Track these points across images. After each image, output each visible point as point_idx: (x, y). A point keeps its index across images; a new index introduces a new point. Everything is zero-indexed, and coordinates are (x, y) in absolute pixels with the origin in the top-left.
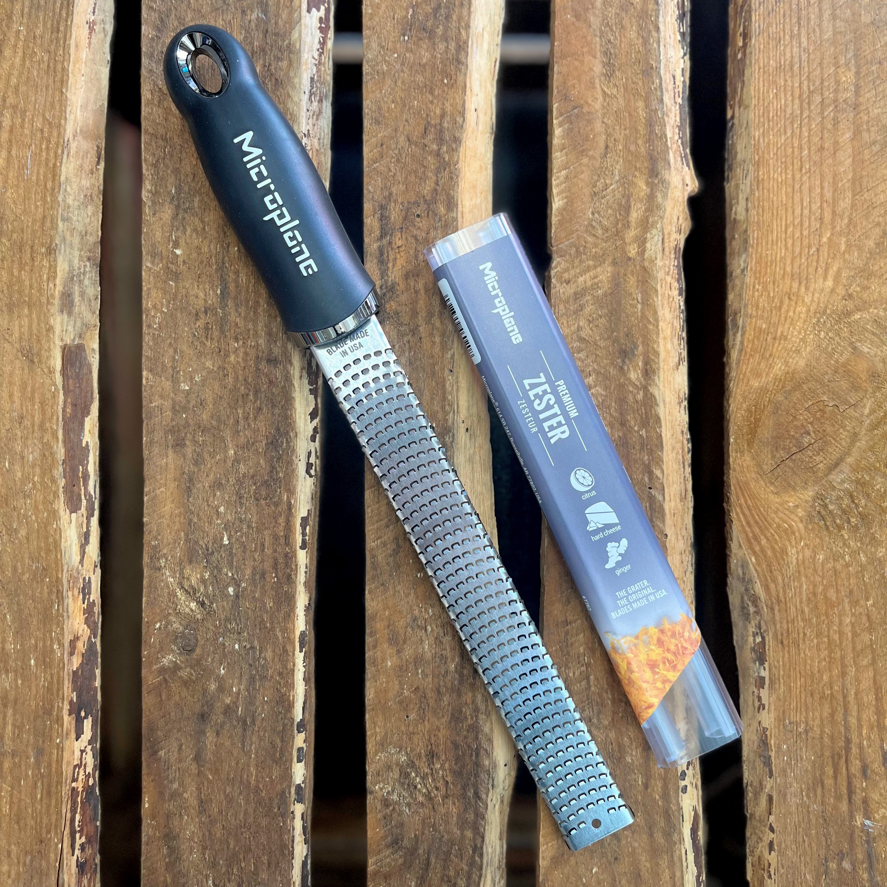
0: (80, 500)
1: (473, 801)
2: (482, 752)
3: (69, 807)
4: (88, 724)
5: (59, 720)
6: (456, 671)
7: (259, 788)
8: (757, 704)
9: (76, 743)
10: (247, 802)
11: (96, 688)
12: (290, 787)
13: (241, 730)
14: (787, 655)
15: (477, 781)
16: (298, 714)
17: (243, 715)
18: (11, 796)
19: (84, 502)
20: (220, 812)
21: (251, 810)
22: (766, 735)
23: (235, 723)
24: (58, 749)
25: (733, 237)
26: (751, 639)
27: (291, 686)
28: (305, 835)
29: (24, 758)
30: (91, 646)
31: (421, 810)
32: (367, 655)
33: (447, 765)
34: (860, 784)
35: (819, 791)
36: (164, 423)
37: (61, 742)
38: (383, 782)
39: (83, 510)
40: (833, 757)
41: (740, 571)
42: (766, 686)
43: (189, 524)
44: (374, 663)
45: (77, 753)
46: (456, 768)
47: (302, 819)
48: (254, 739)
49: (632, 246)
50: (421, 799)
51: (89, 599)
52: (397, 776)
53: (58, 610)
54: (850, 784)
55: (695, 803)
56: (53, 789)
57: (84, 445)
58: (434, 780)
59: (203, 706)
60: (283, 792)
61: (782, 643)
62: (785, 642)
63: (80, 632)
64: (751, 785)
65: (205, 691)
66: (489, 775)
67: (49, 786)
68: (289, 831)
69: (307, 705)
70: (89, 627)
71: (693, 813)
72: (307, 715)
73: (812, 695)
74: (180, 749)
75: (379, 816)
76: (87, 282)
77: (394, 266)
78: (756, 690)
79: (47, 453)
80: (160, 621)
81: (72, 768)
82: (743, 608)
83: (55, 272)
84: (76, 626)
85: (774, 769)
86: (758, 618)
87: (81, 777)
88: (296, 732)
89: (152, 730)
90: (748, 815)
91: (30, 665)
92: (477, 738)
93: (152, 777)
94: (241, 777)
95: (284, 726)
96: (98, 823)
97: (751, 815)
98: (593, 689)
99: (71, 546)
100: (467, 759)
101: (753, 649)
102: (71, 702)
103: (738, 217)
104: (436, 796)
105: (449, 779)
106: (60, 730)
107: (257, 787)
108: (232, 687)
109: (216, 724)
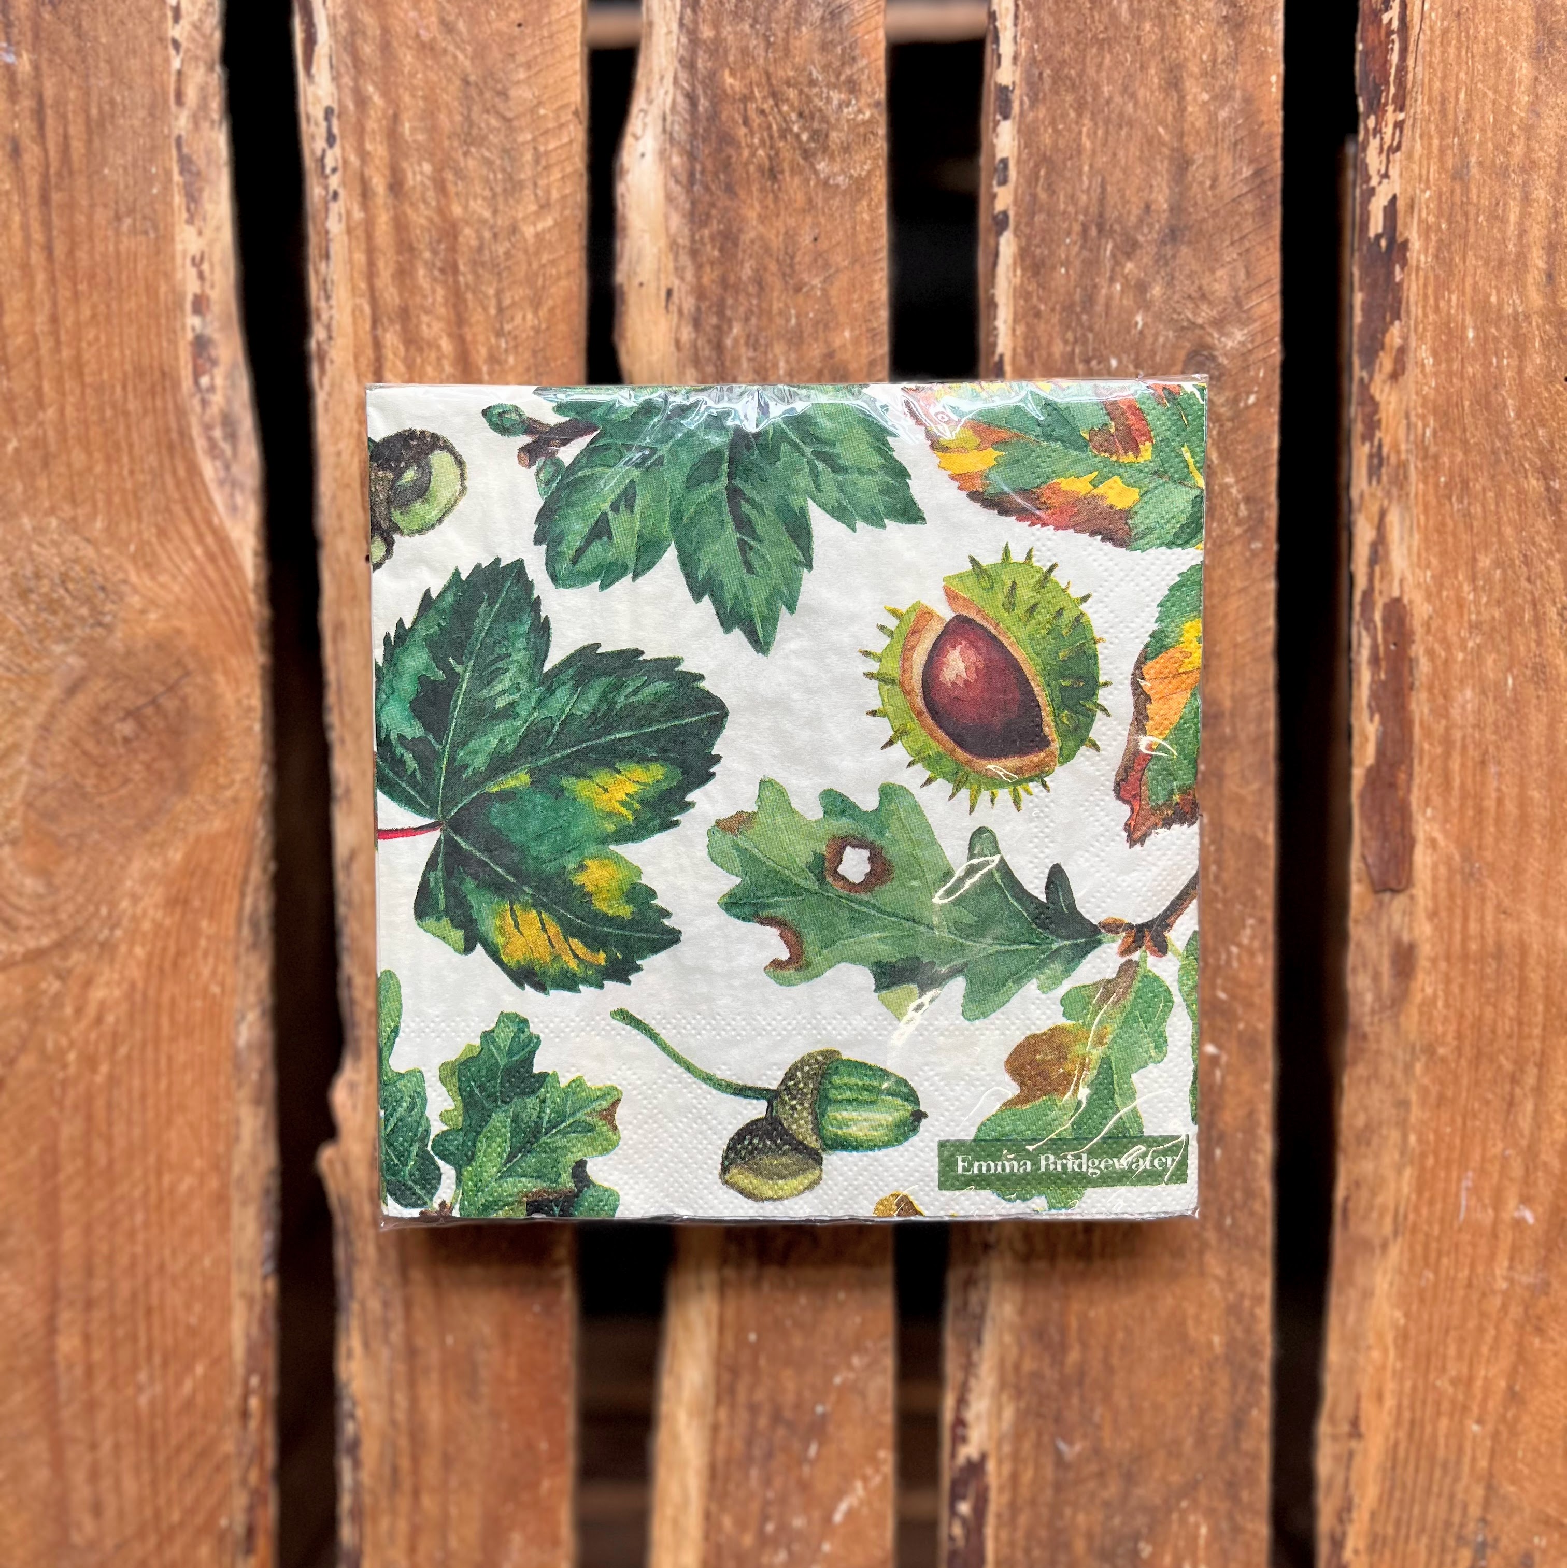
0: (1385, 620)
1: (700, 91)
2: (683, 178)
3: (1410, 76)
4: (1376, 225)
5: (1426, 231)
6: (730, 321)
7: (1076, 110)
8: (205, 267)
9: (1397, 191)
10: (1097, 87)
11: (1361, 289)
12: (1022, 113)
13: (1107, 215)
14: (155, 351)
15: (693, 126)
16: (1007, 245)
17: (1103, 241)
18: (1511, 95)
19: (1378, 616)
20: (1143, 68)
21: (1091, 71)
22: (188, 210)
23: (1117, 227)
24: (1428, 180)
25: (262, 1074)
26: (219, 381)
27: (1021, 294)
28: (996, 28)
29: (1488, 163)
30: (1369, 363)
31: (791, 73)
32: (886, 347)
33: (745, 154)
34: (24, 127)
35: (94, 111)
37: (1423, 191)
38: (858, 125)
39: (1380, 603)
40: (71, 173)
41: (239, 500)
42: (189, 298)
44: (873, 334)
45: (1394, 172)
46: (731, 151)
47: (999, 57)
48: (1084, 198)
50: (792, 94)
51: (1372, 446)
52: (834, 135)
53: (1425, 426)
54: (41, 126)
55: (310, 90)
56: (1436, 107)
57: (1377, 717)
58: (769, 127)
59: (1174, 257)
60: (1033, 106)
61: (164, 374)
62: (157, 374)
63: (1387, 388)
64: (213, 122)
65: (1170, 283)
66: (672, 139)
67: (1443, 113)
68: (1023, 35)
69: (991, 259)
70: (1372, 398)
71: (314, 70)
72: (992, 242)
73: (109, 282)
74: (1215, 180)
75: (863, 63)
76: (1369, 998)
78: (208, 291)
79: (1441, 700)
80: (1247, 407)
81: (1404, 148)
82: (232, 436)
83: (1421, 1013)
84: (1394, 399)
85: (174, 152)
86: (207, 418)
87: (1388, 130)
88: (1011, 214)
89: (1263, 213)
90: (218, 69)
91: (1476, 328)
92: (694, 203)
93: (1264, 130)
94: (1107, 132)
95: (1030, 224)
96: (1360, 47)
97: (211, 69)
98: (491, 292)
99: (1402, 539)
100: (709, 165)
101: (214, 362)
102: (1404, 263)
103: (252, 1109)
104: (764, 99)
105: (743, 130)
106: (1424, 215)
107: (1080, 115)
108: (1122, 291)
109: (1151, 226)
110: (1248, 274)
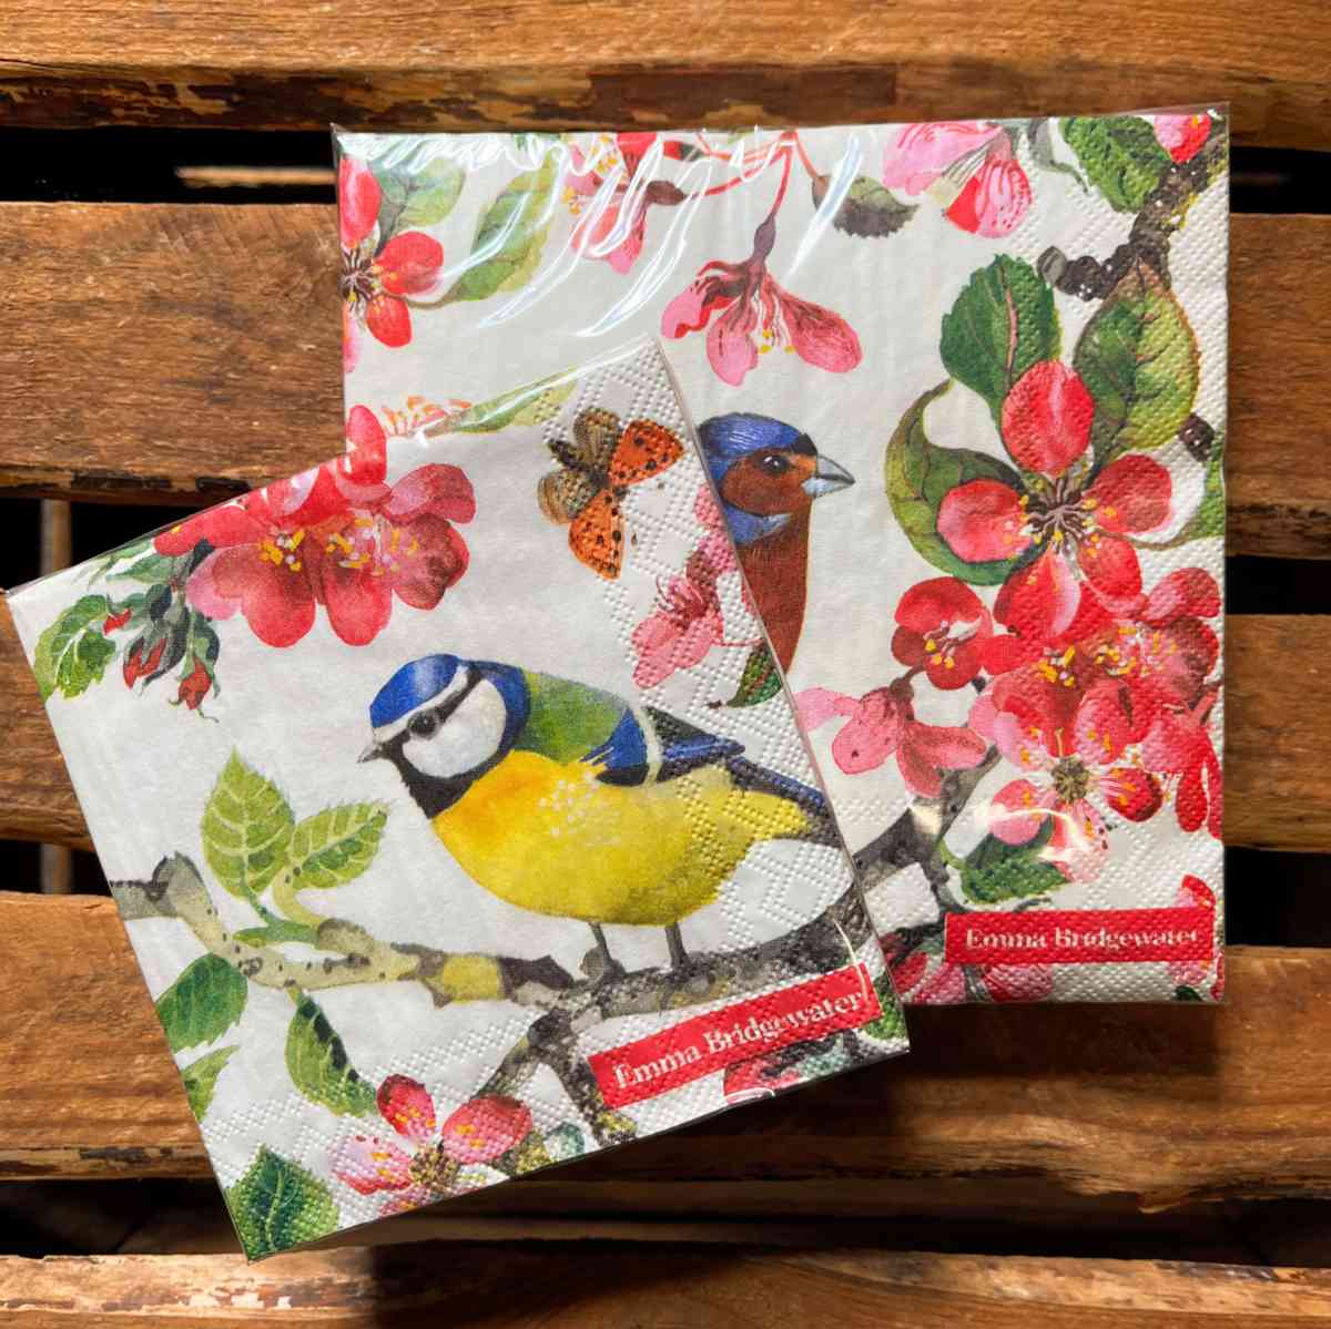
4: (218, 106)
7: (100, 408)
8: (231, 1287)
9: (185, 85)
10: (76, 387)
13: (203, 378)
17: (228, 382)
20: (59, 340)
21: (62, 392)
22: (175, 1302)
25: (1059, 1273)
30: (355, 113)
42: (261, 1305)
47: (46, 484)
51: (438, 110)
55: (65, 1169)
59: (244, 311)
63: (380, 95)
65: (271, 315)
68: (23, 461)
71: (45, 1165)
78: (256, 1285)
79: (698, 36)
81: (141, 79)
84: (391, 88)
85: (118, 1312)
87: (126, 95)
88: (198, 474)
89: (206, 221)
90: (40, 1261)
95: (208, 455)
96: (47, 125)
97: (41, 1267)
103: (1095, 1284)
107: (104, 404)
108: (278, 364)
109: (214, 334)
110: (265, 237)
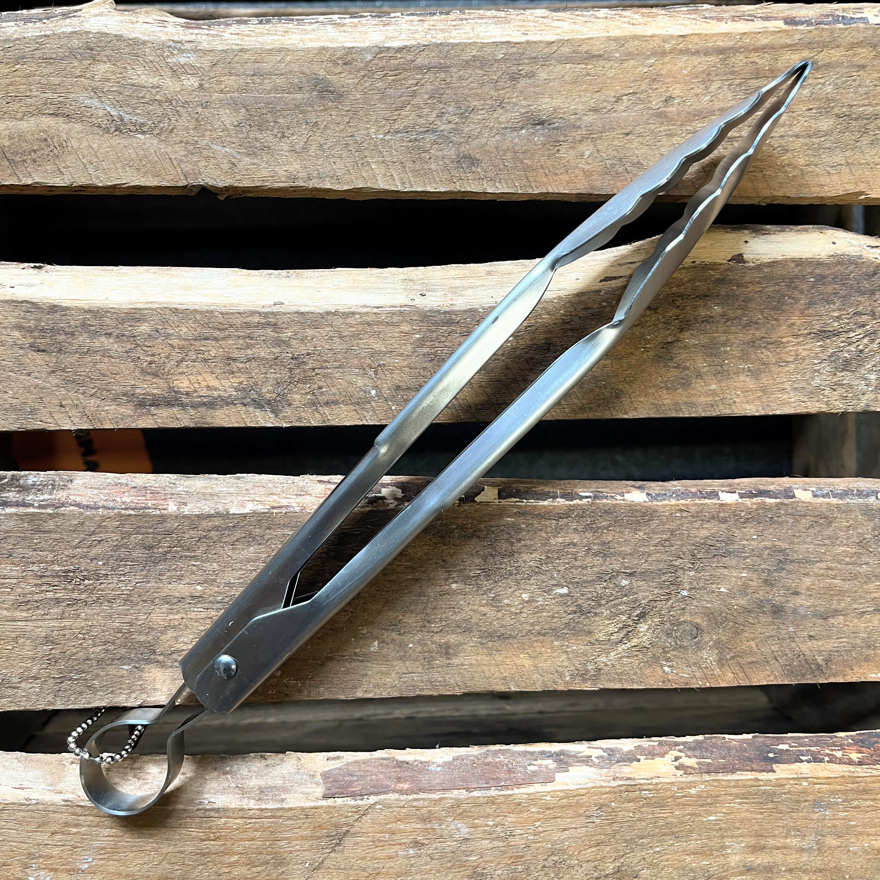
5: (780, 783)
6: (723, 304)
13: (792, 566)
18: (868, 835)
24: (815, 783)
29: (825, 823)
32: (703, 415)
33: (836, 314)
36: (420, 670)
37: (806, 780)
43: (544, 635)
44: (713, 405)
46: (838, 303)
48: (803, 550)
49: (184, 82)
51: (634, 754)
52: (848, 375)
53: (649, 790)
56: (861, 787)
65: (746, 610)
67: (858, 791)
70: (666, 752)
74: (814, 638)
77: (216, 389)
80: (662, 666)
88: (793, 500)
89: (793, 673)
91: (716, 820)
93: (848, 670)
102: (760, 771)
106: (792, 782)
